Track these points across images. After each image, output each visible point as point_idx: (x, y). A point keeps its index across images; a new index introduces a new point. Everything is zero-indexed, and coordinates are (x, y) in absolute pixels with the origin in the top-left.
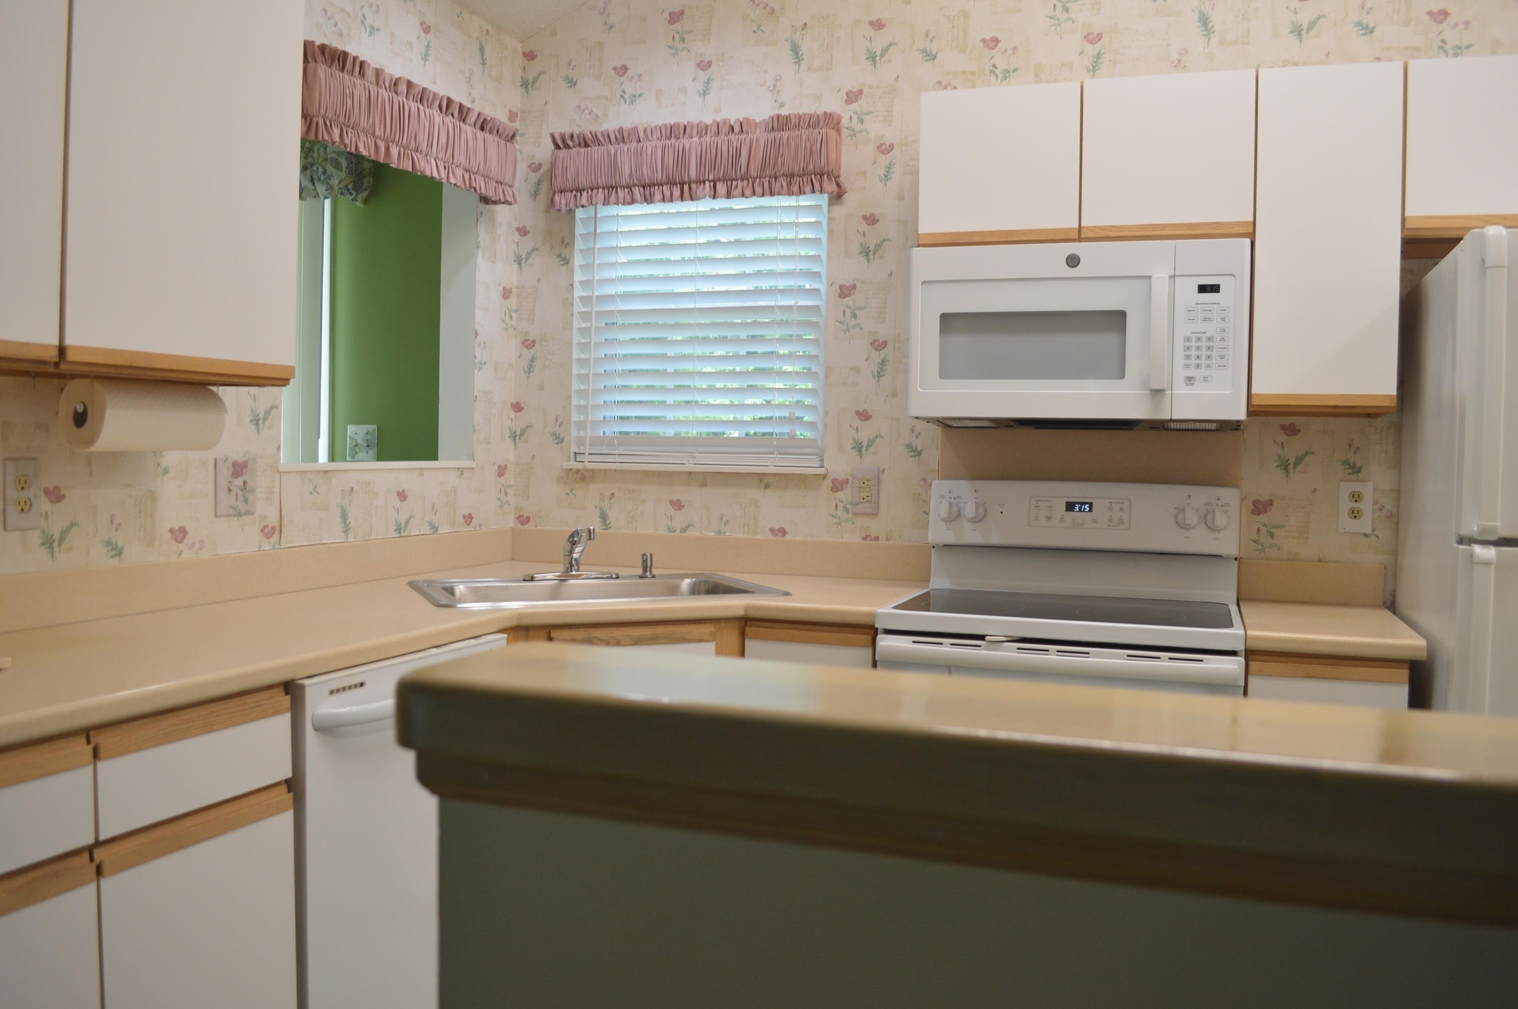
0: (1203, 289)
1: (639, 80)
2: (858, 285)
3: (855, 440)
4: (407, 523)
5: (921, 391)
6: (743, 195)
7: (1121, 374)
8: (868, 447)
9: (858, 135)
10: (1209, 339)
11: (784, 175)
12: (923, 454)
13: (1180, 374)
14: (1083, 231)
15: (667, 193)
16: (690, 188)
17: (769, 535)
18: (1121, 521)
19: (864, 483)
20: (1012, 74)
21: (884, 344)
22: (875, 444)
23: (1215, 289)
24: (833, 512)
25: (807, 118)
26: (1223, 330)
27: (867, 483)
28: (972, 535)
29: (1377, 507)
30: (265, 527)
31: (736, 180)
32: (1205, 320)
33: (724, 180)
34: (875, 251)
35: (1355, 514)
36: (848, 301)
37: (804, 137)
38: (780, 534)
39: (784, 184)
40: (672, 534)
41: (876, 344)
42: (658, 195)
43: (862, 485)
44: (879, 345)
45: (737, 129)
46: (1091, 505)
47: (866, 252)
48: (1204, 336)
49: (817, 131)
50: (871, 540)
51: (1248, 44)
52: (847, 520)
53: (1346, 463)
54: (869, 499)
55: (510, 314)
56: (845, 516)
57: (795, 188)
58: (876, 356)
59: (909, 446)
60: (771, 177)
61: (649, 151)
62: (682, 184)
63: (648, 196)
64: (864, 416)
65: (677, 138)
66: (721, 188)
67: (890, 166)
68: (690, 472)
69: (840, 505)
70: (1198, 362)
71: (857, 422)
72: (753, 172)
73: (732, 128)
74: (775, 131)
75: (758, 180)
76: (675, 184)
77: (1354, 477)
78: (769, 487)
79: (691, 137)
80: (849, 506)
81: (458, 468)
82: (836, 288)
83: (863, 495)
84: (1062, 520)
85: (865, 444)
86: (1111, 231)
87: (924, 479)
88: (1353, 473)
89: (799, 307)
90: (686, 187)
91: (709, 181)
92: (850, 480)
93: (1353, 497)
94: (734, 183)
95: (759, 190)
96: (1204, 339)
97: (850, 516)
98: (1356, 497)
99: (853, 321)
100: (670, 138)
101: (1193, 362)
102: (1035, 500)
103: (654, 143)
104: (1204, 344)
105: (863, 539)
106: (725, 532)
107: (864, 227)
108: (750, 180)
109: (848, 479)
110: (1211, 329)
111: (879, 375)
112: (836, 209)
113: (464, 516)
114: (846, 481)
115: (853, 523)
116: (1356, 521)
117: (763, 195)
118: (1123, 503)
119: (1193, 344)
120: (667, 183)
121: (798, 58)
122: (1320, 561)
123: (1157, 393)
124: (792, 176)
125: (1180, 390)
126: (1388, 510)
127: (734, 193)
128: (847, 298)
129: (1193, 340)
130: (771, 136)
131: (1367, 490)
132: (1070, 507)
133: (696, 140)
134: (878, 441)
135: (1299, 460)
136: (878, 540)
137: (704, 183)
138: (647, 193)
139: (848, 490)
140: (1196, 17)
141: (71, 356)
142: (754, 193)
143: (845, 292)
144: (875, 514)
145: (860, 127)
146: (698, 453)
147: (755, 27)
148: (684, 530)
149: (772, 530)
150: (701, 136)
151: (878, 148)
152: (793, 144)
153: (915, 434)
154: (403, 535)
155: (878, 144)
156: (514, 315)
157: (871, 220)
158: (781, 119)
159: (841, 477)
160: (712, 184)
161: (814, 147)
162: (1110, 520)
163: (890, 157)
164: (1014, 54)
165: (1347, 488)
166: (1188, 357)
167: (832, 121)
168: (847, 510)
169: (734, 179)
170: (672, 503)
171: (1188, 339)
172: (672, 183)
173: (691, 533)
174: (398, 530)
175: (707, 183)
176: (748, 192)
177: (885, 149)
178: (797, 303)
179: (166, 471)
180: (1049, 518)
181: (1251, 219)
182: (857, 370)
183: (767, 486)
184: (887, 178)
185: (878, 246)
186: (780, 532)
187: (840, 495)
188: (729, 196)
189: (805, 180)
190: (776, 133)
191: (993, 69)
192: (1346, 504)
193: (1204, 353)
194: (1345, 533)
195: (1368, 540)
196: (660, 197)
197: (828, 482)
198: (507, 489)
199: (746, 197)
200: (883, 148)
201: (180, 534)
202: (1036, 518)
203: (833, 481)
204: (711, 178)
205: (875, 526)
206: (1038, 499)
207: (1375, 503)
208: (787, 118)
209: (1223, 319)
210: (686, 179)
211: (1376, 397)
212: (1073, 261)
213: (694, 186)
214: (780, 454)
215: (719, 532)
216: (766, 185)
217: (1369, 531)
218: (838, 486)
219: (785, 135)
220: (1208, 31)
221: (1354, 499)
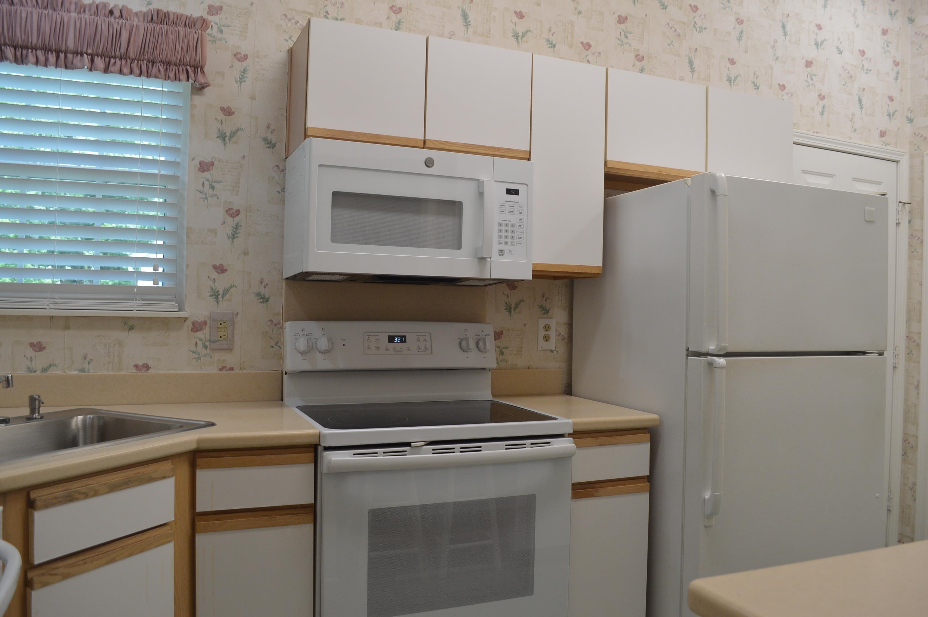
0: (509, 192)
2: (216, 163)
3: (212, 289)
5: (316, 250)
6: (121, 72)
7: (459, 247)
8: (224, 295)
9: (217, 42)
10: (513, 226)
11: (161, 61)
12: (270, 300)
13: (496, 247)
14: (427, 142)
15: (42, 58)
16: (66, 57)
17: (133, 371)
18: (426, 348)
19: (221, 324)
21: (238, 212)
22: (230, 292)
23: (516, 192)
24: (193, 348)
25: (184, 19)
26: (520, 220)
27: (223, 324)
28: (323, 364)
29: (557, 333)
31: (115, 58)
32: (511, 212)
33: (102, 56)
34: (231, 137)
35: (547, 338)
36: (207, 175)
37: (182, 33)
38: (144, 369)
39: (162, 69)
40: (32, 374)
41: (231, 212)
42: (32, 58)
43: (220, 326)
44: (233, 213)
45: (117, 13)
46: (405, 337)
47: (222, 137)
48: (510, 223)
49: (193, 30)
50: (226, 371)
51: (489, 37)
52: (205, 355)
53: (541, 307)
54: (225, 337)
56: (204, 351)
57: (172, 75)
58: (231, 222)
59: (258, 294)
60: (148, 61)
61: (24, 15)
62: (58, 52)
63: (19, 57)
64: (221, 269)
65: (54, 10)
66: (99, 62)
67: (244, 71)
68: (52, 317)
69: (200, 343)
70: (506, 240)
71: (214, 274)
72: (132, 53)
73: (111, 12)
74: (154, 23)
75: (136, 61)
76: (51, 50)
77: (545, 316)
78: (133, 329)
79: (69, 11)
80: (208, 344)
82: (196, 162)
83: (221, 334)
84: (387, 349)
85: (221, 292)
86: (445, 145)
87: (270, 321)
88: (544, 314)
89: (161, 175)
90: (62, 56)
91: (87, 54)
92: (208, 322)
93: (546, 328)
94: (112, 61)
95: (137, 71)
96: (510, 225)
97: (208, 351)
98: (547, 328)
99: (211, 192)
100: (46, 8)
101: (503, 240)
102: (367, 335)
103: (30, 9)
104: (510, 228)
105: (220, 370)
106: (89, 370)
107: (221, 116)
108: (128, 60)
109: (206, 321)
110: (514, 219)
111: (233, 236)
112: (198, 99)
114: (205, 323)
115: (211, 357)
116: (546, 342)
117: (140, 75)
118: (425, 336)
119: (504, 228)
120: (41, 49)
122: (529, 368)
123: (482, 259)
124: (169, 63)
125: (496, 258)
126: (562, 336)
127: (111, 68)
128: (206, 173)
129: (504, 225)
130: (151, 26)
131: (553, 323)
132: (391, 339)
133: (74, 15)
134: (232, 290)
135: (517, 305)
136: (233, 370)
137: (82, 55)
138: (19, 54)
139: (207, 330)
140: (460, 12)
142: (131, 72)
143: (204, 167)
144: (230, 350)
145: (219, 35)
146: (61, 299)
148: (44, 370)
149: (136, 366)
150: (80, 13)
151: (235, 55)
152: (171, 37)
153: (263, 285)
155: (235, 53)
157: (228, 112)
158: (161, 15)
159: (201, 319)
160: (90, 57)
161: (191, 44)
162: (419, 348)
163: (244, 64)
164: (341, 7)
165: (542, 322)
166: (500, 237)
167: (204, 23)
168: (206, 347)
169: (112, 57)
170: (32, 345)
171: (500, 225)
172: (47, 49)
173: (52, 372)
175: (85, 55)
176: (126, 70)
177: (241, 58)
178: (160, 172)
180: (378, 348)
181: (529, 150)
182: (214, 232)
183: (131, 328)
184: (241, 80)
185: (233, 134)
186: (144, 367)
187: (200, 334)
188: (106, 70)
189: (181, 69)
190: (155, 25)
191: (326, 15)
192: (542, 333)
193: (510, 234)
194: (542, 350)
195: (553, 354)
196: (35, 60)
197: (189, 323)
199: (124, 75)
200: (239, 56)
202: (369, 348)
203: (193, 323)
204: (90, 51)
205: (230, 359)
206: (369, 334)
207: (556, 331)
208: (167, 15)
209: (521, 213)
210: (63, 48)
211: (593, 267)
212: (429, 163)
213: (70, 56)
214: (143, 300)
215: (82, 370)
216: (144, 68)
217: (553, 349)
218: (197, 327)
219: (165, 28)
220: (467, 23)
221: (546, 329)
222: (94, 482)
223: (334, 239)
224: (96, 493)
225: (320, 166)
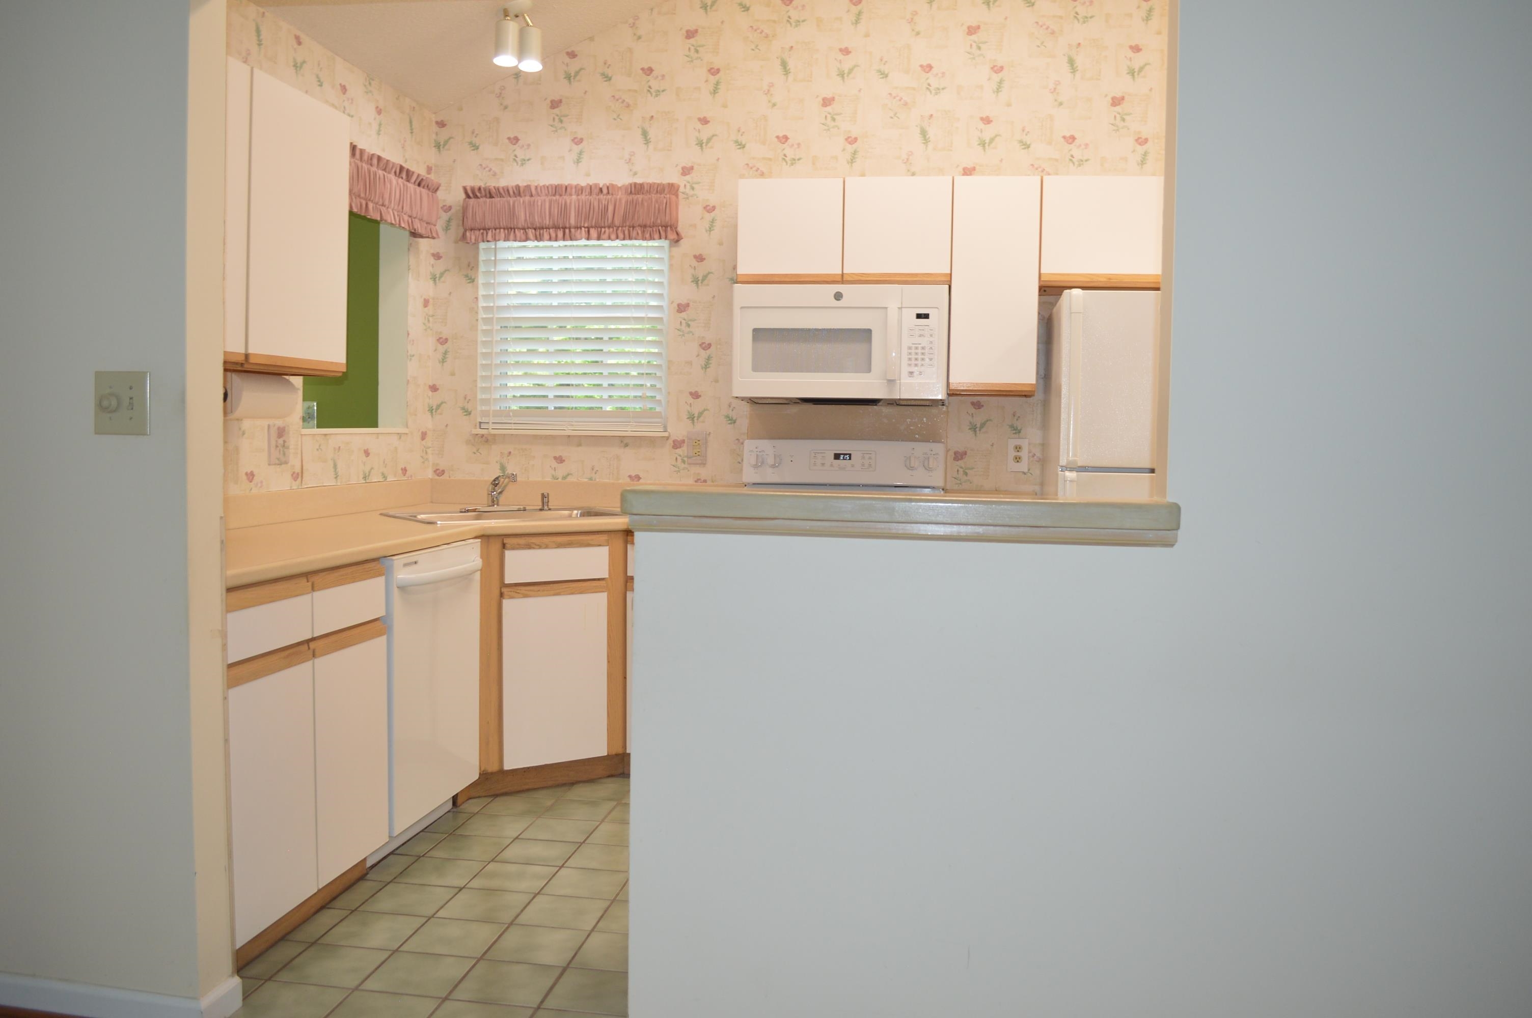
0: (919, 316)
1: (528, 148)
2: (691, 304)
3: (689, 412)
4: (370, 472)
5: (740, 379)
6: (609, 238)
7: (869, 370)
8: (699, 417)
9: (690, 198)
10: (923, 348)
11: (639, 226)
12: (737, 421)
13: (905, 369)
14: (845, 276)
15: (553, 235)
16: (570, 231)
17: (628, 480)
18: (870, 465)
19: (696, 442)
20: (797, 162)
21: (710, 345)
22: (703, 415)
23: (926, 316)
24: (674, 463)
25: (656, 187)
26: (931, 342)
27: (698, 442)
28: (772, 476)
29: (1031, 455)
30: (294, 473)
31: (605, 227)
32: (920, 336)
33: (596, 227)
34: (703, 280)
35: (1018, 459)
36: (684, 315)
37: (654, 200)
38: (636, 479)
39: (640, 232)
40: (556, 481)
41: (704, 346)
42: (546, 236)
43: (694, 444)
44: (705, 346)
45: (605, 191)
46: (850, 455)
47: (696, 281)
48: (920, 346)
49: (662, 195)
50: (701, 482)
52: (684, 469)
53: (1012, 426)
54: (699, 453)
55: (428, 319)
56: (683, 466)
57: (648, 236)
58: (704, 354)
59: (727, 417)
60: (630, 227)
61: (539, 204)
62: (564, 228)
63: (538, 236)
64: (696, 395)
65: (561, 195)
66: (593, 232)
67: (713, 221)
68: (569, 436)
69: (679, 458)
70: (916, 362)
71: (691, 400)
72: (617, 222)
73: (601, 190)
74: (633, 194)
75: (620, 228)
76: (559, 228)
77: (1017, 436)
78: (627, 446)
79: (571, 195)
80: (686, 459)
81: (398, 434)
82: (675, 305)
83: (696, 451)
84: (832, 465)
85: (696, 415)
86: (862, 276)
87: (737, 439)
88: (1016, 433)
89: (649, 318)
90: (567, 231)
91: (585, 228)
92: (686, 441)
93: (1016, 448)
94: (603, 230)
95: (621, 235)
96: (920, 348)
97: (686, 466)
98: (1018, 448)
99: (688, 329)
100: (554, 195)
101: (913, 362)
102: (814, 453)
103: (543, 198)
104: (920, 351)
105: (696, 482)
106: (595, 479)
107: (694, 263)
108: (615, 228)
109: (684, 440)
110: (924, 342)
111: (706, 367)
112: (675, 250)
113: (402, 469)
114: (683, 441)
115: (688, 471)
116: (1018, 464)
117: (624, 239)
118: (870, 454)
119: (913, 351)
120: (552, 228)
121: (647, 141)
122: (996, 490)
123: (891, 382)
124: (645, 226)
125: (905, 380)
126: (1038, 457)
127: (603, 236)
128: (683, 313)
129: (913, 348)
130: (630, 197)
131: (1025, 444)
132: (837, 456)
133: (574, 197)
134: (706, 413)
135: (983, 425)
136: (706, 482)
137: (581, 228)
138: (538, 233)
139: (685, 448)
140: (918, 130)
141: (252, 360)
142: (617, 238)
143: (682, 308)
144: (703, 464)
145: (691, 192)
146: (576, 422)
147: (615, 116)
148: (564, 478)
149: (630, 477)
150: (578, 195)
151: (705, 208)
152: (646, 204)
153: (731, 408)
154: (367, 481)
155: (705, 206)
156: (431, 319)
157: (700, 258)
158: (637, 186)
159: (680, 438)
160: (586, 229)
161: (661, 207)
162: (863, 465)
163: (713, 214)
165: (1012, 443)
166: (910, 359)
167: (672, 189)
168: (684, 462)
169: (603, 227)
170: (555, 458)
171: (910, 348)
172: (556, 228)
173: (571, 479)
174: (365, 478)
175: (583, 229)
176: (613, 236)
177: (710, 209)
178: (647, 315)
179: (244, 434)
180: (823, 464)
181: (949, 272)
182: (690, 363)
183: (626, 445)
184: (710, 229)
185: (705, 277)
186: (636, 478)
187: (679, 451)
188: (599, 238)
189: (654, 230)
190: (633, 196)
191: (784, 158)
192: (1012, 453)
193: (920, 357)
194: (1011, 472)
195: (1025, 476)
196: (548, 237)
197: (670, 442)
198: (427, 450)
199: (612, 240)
200: (708, 208)
201: (251, 476)
202: (815, 464)
203: (674, 441)
204: (586, 225)
205: (704, 473)
206: (815, 451)
207: (1030, 452)
208: (642, 185)
209: (931, 335)
210: (568, 226)
211: (1025, 385)
212: (838, 296)
213: (573, 230)
214: (636, 423)
215: (591, 479)
216: (626, 232)
217: (1026, 470)
218: (677, 445)
219: (640, 197)
220: (926, 140)
221: (1017, 450)
222: (546, 540)
223: (756, 368)
224: (547, 547)
225: (742, 308)
